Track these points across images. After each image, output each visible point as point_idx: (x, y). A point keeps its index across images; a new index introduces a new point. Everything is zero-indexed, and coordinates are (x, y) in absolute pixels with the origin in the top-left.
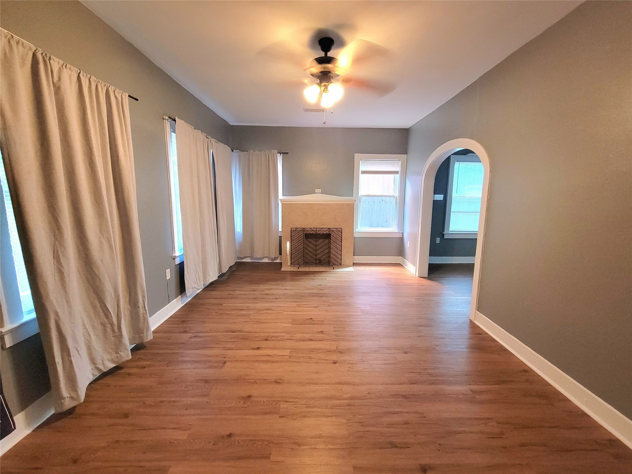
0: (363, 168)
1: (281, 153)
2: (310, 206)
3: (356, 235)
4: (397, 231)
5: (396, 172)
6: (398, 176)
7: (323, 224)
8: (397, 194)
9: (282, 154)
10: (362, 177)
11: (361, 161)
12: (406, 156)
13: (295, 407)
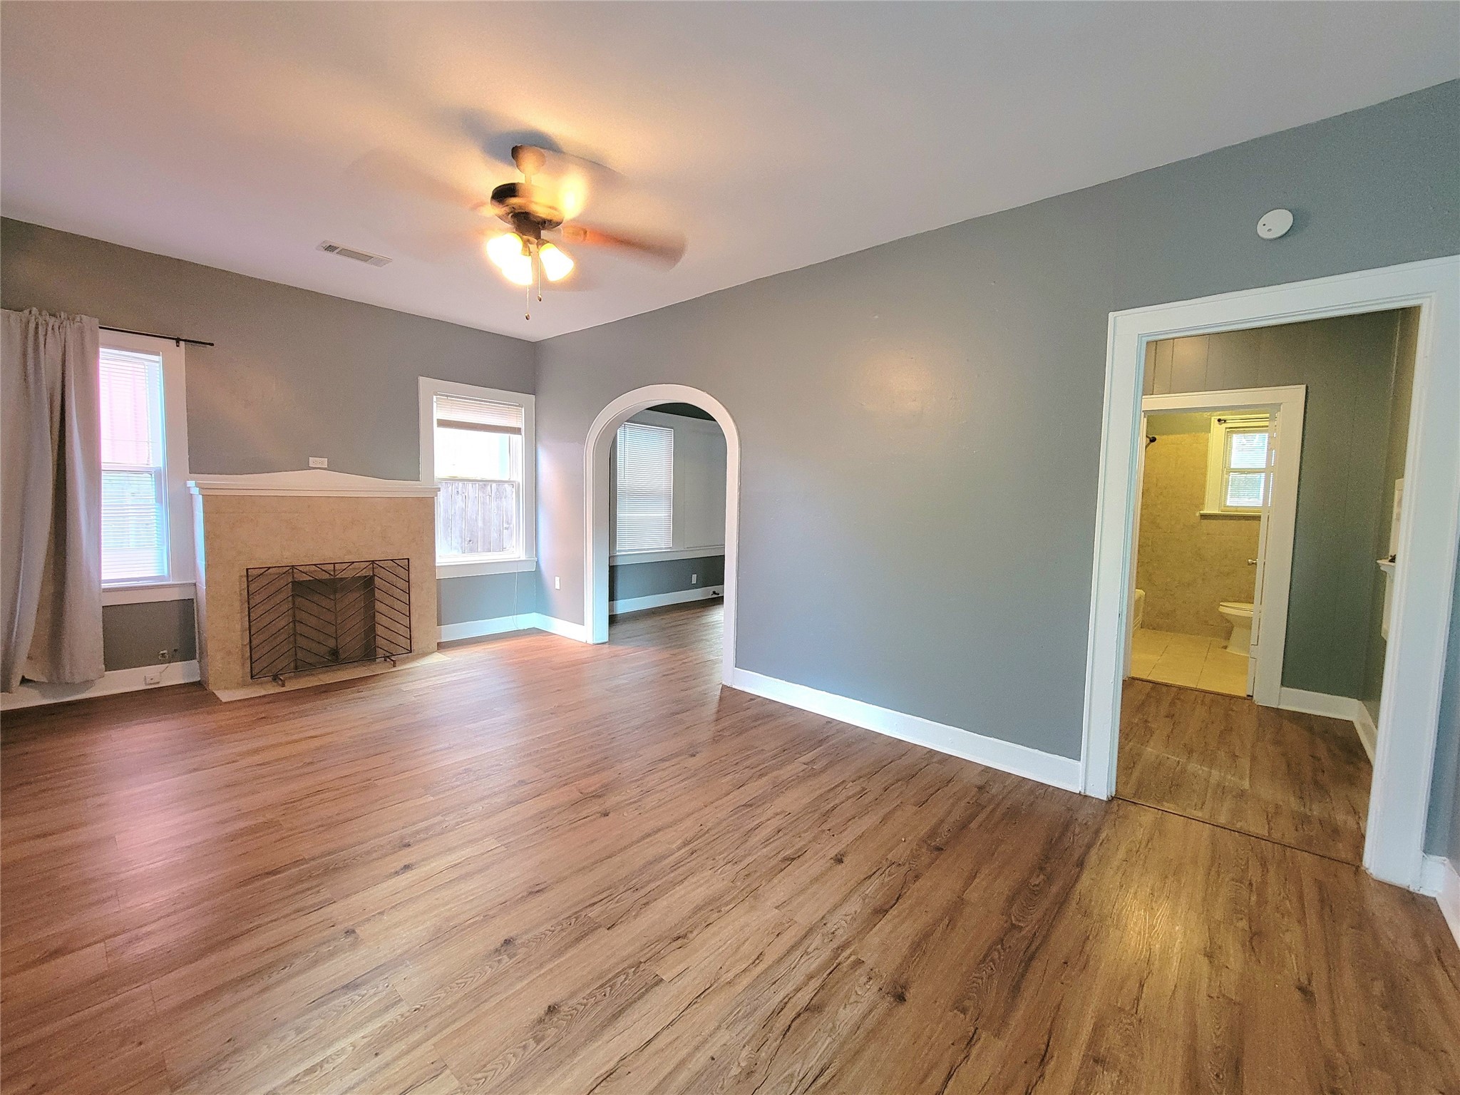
0: (438, 414)
1: (178, 340)
2: (307, 504)
3: (440, 575)
4: (524, 559)
5: (516, 431)
6: (518, 440)
7: (349, 552)
8: (519, 477)
9: (182, 343)
10: (440, 434)
11: (435, 397)
12: (534, 400)
13: (617, 902)
